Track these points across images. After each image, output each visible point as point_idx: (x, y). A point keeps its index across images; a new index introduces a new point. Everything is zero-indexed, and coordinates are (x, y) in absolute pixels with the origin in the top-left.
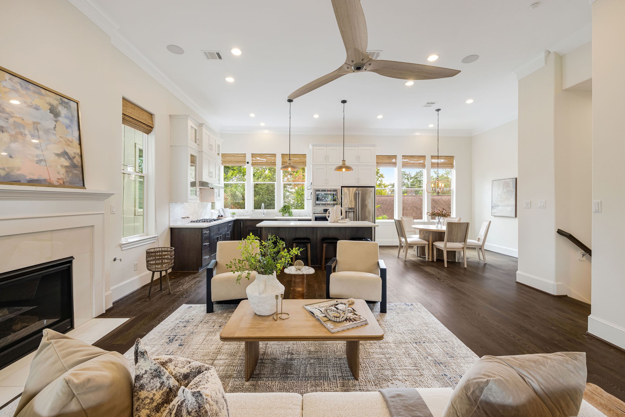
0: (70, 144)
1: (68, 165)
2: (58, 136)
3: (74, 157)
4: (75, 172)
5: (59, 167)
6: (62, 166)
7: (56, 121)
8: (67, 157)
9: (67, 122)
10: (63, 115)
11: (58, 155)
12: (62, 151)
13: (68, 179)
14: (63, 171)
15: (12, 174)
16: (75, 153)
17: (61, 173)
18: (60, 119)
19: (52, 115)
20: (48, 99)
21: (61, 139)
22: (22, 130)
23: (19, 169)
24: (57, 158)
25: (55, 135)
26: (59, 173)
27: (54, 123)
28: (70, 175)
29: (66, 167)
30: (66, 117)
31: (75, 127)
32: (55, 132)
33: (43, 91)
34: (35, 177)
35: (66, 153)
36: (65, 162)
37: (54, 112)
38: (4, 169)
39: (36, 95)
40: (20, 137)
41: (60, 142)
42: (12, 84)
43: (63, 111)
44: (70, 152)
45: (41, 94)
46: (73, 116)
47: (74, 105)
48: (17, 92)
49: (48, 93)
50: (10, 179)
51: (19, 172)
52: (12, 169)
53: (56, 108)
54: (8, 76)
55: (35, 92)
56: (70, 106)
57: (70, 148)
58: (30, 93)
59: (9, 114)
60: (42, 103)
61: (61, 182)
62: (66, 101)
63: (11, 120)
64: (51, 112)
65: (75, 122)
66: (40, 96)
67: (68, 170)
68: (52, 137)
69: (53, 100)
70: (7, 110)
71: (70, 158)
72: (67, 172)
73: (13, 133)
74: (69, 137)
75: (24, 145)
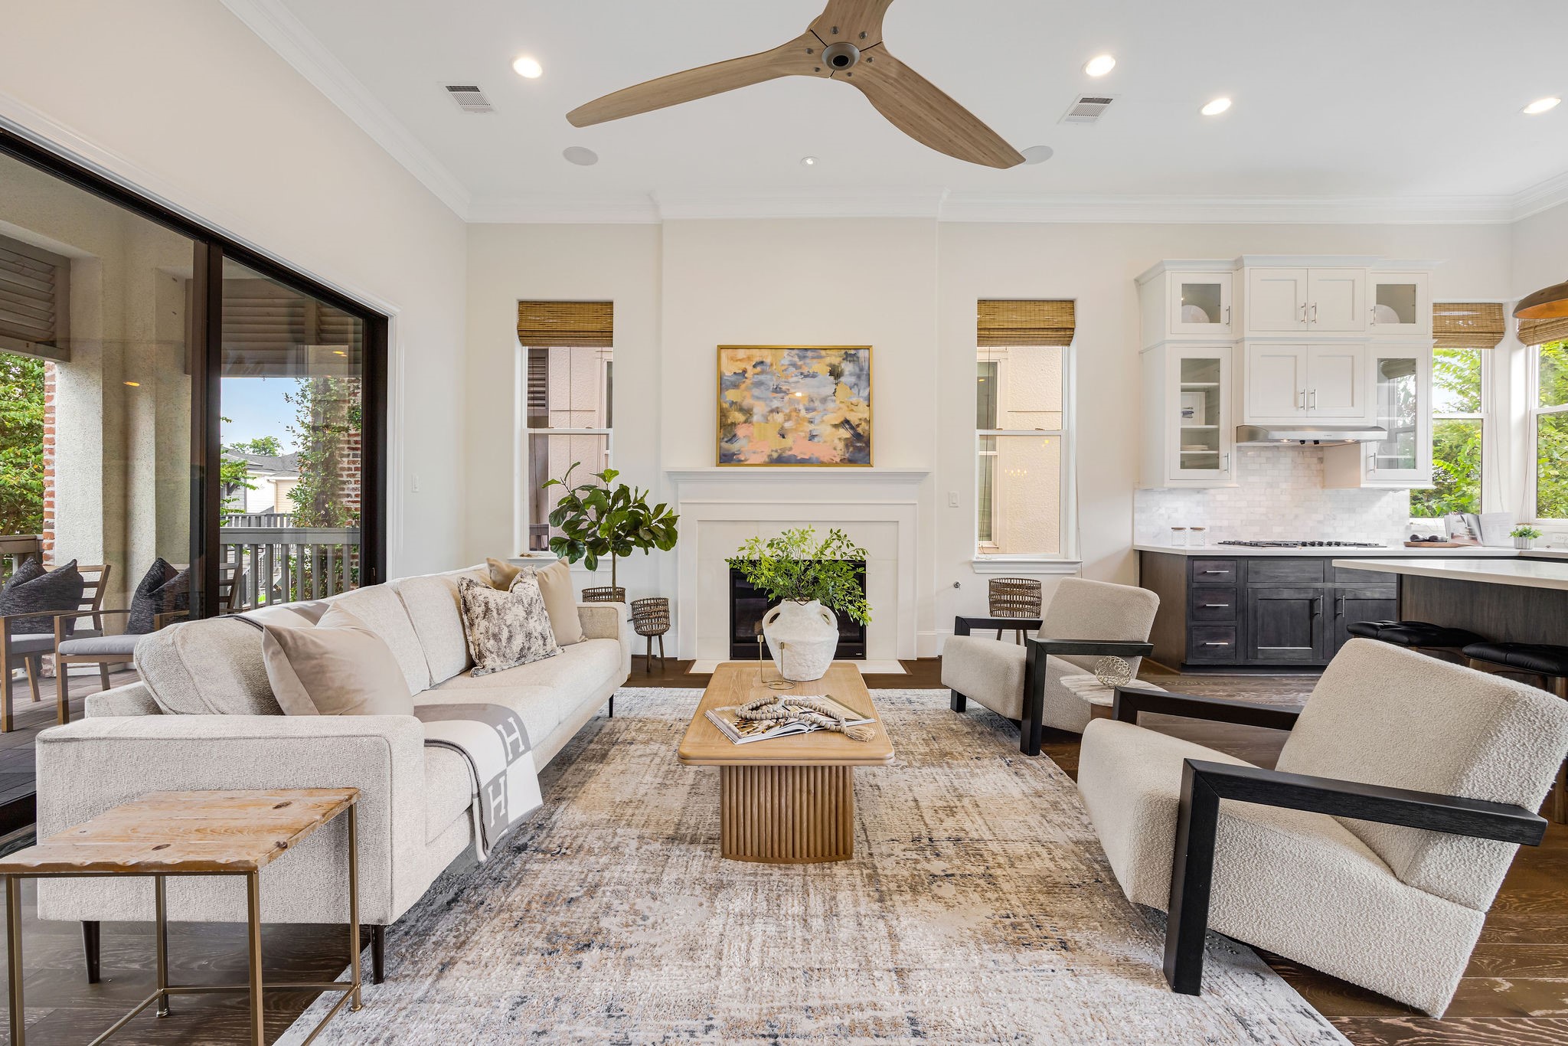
0: (854, 408)
1: (848, 437)
2: (838, 402)
3: (858, 426)
4: (858, 445)
5: (837, 441)
6: (840, 439)
7: (836, 384)
8: (847, 426)
9: (853, 380)
10: (846, 373)
11: (836, 426)
12: (842, 419)
13: (847, 455)
14: (841, 445)
15: (784, 455)
16: (860, 419)
17: (838, 448)
18: (842, 379)
19: (832, 378)
20: (828, 360)
21: (842, 405)
22: (797, 406)
23: (791, 449)
24: (834, 429)
25: (834, 401)
26: (835, 449)
27: (834, 386)
28: (851, 449)
29: (846, 439)
30: (851, 374)
31: (863, 383)
32: (834, 398)
33: (823, 353)
34: (807, 457)
35: (847, 422)
36: (845, 433)
37: (835, 373)
38: (776, 451)
39: (815, 361)
40: (794, 414)
41: (840, 409)
42: (790, 358)
43: (848, 368)
44: (854, 418)
45: (820, 357)
46: (861, 370)
47: (862, 354)
48: (794, 365)
49: (828, 352)
50: (780, 460)
51: (790, 453)
52: (784, 450)
53: (838, 367)
54: (786, 352)
55: (813, 358)
56: (858, 358)
57: (853, 413)
58: (808, 361)
59: (785, 392)
60: (821, 367)
61: (838, 460)
62: (853, 352)
63: (787, 398)
64: (831, 373)
65: (864, 376)
66: (819, 360)
67: (848, 444)
68: (830, 405)
69: (834, 359)
70: (784, 388)
71: (852, 428)
72: (847, 446)
73: (787, 411)
74: (854, 400)
75: (798, 423)
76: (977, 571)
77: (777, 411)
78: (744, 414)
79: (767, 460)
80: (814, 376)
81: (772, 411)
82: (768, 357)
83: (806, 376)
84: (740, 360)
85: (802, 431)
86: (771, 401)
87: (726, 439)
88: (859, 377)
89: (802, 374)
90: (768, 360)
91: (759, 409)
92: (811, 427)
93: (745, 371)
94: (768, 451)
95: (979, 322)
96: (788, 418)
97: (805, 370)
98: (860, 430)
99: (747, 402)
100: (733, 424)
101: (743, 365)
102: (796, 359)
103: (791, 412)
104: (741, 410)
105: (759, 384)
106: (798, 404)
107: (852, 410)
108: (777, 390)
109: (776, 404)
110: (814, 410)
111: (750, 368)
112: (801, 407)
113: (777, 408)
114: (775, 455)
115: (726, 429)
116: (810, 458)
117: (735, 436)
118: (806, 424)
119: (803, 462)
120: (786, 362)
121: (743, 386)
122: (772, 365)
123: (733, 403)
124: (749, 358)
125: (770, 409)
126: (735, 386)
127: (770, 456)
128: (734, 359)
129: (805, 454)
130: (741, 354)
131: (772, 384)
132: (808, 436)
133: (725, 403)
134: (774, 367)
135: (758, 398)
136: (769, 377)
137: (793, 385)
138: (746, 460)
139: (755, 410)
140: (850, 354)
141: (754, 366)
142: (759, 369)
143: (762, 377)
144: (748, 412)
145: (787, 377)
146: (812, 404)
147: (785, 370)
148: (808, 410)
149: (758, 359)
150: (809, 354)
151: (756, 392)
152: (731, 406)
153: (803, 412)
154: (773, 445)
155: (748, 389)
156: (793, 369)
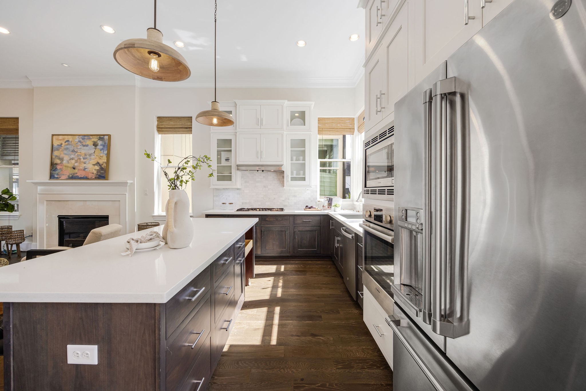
0: (101, 158)
1: (98, 169)
2: (95, 156)
3: (102, 165)
4: (102, 172)
5: (94, 171)
6: (95, 170)
7: (95, 149)
8: (98, 165)
9: (101, 147)
10: (99, 145)
11: (94, 165)
12: (96, 162)
13: (97, 176)
15: (74, 176)
16: (103, 162)
17: (94, 173)
18: (98, 147)
19: (94, 147)
20: (93, 140)
21: (97, 157)
23: (77, 173)
24: (93, 166)
25: (94, 155)
27: (94, 150)
28: (99, 173)
30: (101, 145)
31: (105, 148)
32: (94, 154)
33: (91, 137)
34: (82, 176)
35: (98, 163)
36: (97, 168)
37: (95, 145)
38: (71, 174)
39: (88, 140)
40: (79, 160)
41: (96, 158)
42: (79, 139)
43: (100, 143)
44: (101, 162)
45: (90, 139)
46: (105, 143)
47: (106, 138)
48: (80, 141)
49: (93, 137)
50: (73, 177)
51: (76, 175)
52: (74, 174)
53: (96, 142)
54: (77, 137)
55: (87, 139)
56: (104, 139)
57: (101, 160)
58: (85, 140)
59: (76, 152)
60: (90, 143)
61: (94, 177)
62: (102, 137)
63: (76, 154)
64: (94, 145)
65: (107, 146)
66: (90, 140)
67: (98, 171)
68: (93, 157)
69: (95, 139)
70: (76, 150)
71: (100, 165)
72: (97, 172)
73: (76, 159)
74: (102, 155)
75: (80, 163)
76: (155, 219)
77: (72, 159)
79: (68, 178)
80: (87, 146)
82: (70, 138)
83: (84, 146)
84: (60, 140)
85: (81, 167)
86: (71, 155)
87: (53, 170)
88: (104, 146)
89: (83, 145)
90: (70, 140)
91: (66, 158)
92: (85, 165)
93: (62, 144)
94: (68, 174)
95: (158, 125)
96: (76, 162)
97: (84, 144)
98: (103, 166)
99: (62, 156)
100: (56, 164)
101: (61, 142)
102: (81, 139)
103: (77, 159)
104: (59, 159)
105: (67, 149)
106: (81, 156)
107: (100, 159)
108: (73, 151)
109: (72, 156)
110: (86, 158)
111: (63, 143)
112: (82, 158)
114: (71, 176)
115: (53, 166)
116: (84, 177)
117: (56, 168)
118: (83, 164)
119: (81, 178)
120: (77, 140)
121: (61, 150)
122: (72, 142)
123: (56, 156)
124: (63, 139)
125: (70, 158)
126: (58, 150)
127: (69, 176)
128: (58, 140)
129: (82, 175)
130: (61, 137)
131: (71, 149)
132: (83, 168)
133: (54, 156)
134: (73, 142)
135: (66, 154)
136: (70, 146)
137: (79, 149)
138: (60, 178)
139: (65, 159)
140: (101, 137)
141: (65, 142)
142: (67, 143)
143: (68, 146)
144: (62, 159)
145: (77, 146)
147: (77, 144)
148: (84, 159)
149: (67, 139)
150: (86, 137)
151: (65, 152)
152: (56, 157)
153: (82, 159)
154: (69, 172)
155: (62, 151)
156: (79, 143)
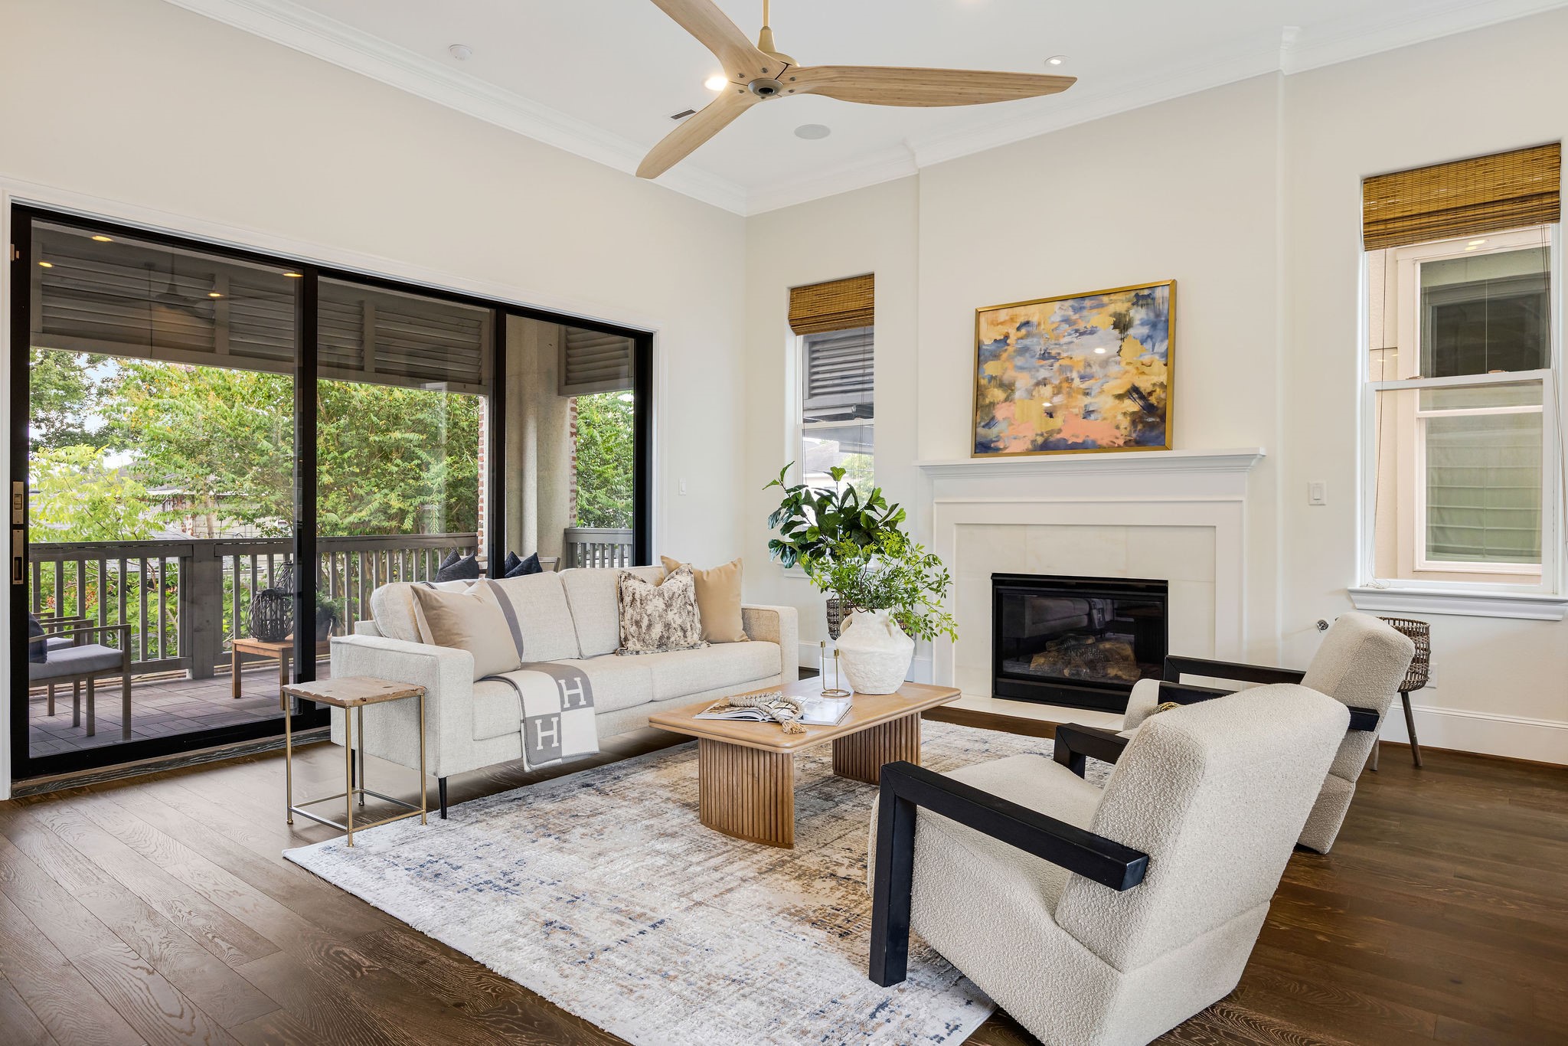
0: (1146, 369)
1: (1135, 410)
2: (1123, 364)
3: (1150, 394)
4: (1150, 420)
5: (1120, 417)
6: (1125, 414)
7: (1122, 339)
8: (1135, 396)
9: (1145, 330)
10: (1137, 322)
11: (1120, 397)
12: (1129, 386)
13: (1134, 435)
14: (1125, 423)
15: (1051, 439)
16: (1154, 385)
17: (1122, 427)
18: (1131, 332)
19: (1117, 331)
20: (1113, 308)
21: (1129, 368)
22: (1069, 375)
23: (1060, 431)
24: (1117, 401)
25: (1119, 363)
26: (1118, 427)
27: (1119, 343)
28: (1140, 427)
29: (1134, 413)
30: (1143, 324)
31: (1160, 334)
32: (1118, 358)
33: (1105, 299)
34: (1080, 441)
35: (1135, 390)
36: (1132, 406)
37: (1122, 325)
38: (1042, 435)
39: (1095, 311)
40: (1065, 385)
41: (1127, 372)
42: (1063, 313)
43: (1138, 315)
44: (1145, 385)
45: (1102, 305)
46: (1158, 315)
47: (1159, 293)
48: (1066, 320)
49: (1113, 297)
50: (1047, 446)
51: (1059, 436)
52: (1051, 433)
53: (1125, 316)
54: (1057, 305)
55: (1092, 308)
56: (1153, 299)
57: (1145, 377)
58: (1085, 313)
59: (1054, 358)
60: (1100, 319)
61: (1121, 442)
62: (1146, 292)
63: (1056, 365)
64: (1116, 326)
65: (1163, 325)
66: (1100, 310)
67: (1136, 419)
68: (1114, 369)
69: (1120, 305)
70: (1054, 352)
71: (1142, 397)
72: (1134, 423)
73: (1056, 382)
74: (1146, 359)
75: (1069, 395)
76: (1358, 606)
77: (1044, 382)
78: (1005, 391)
79: (1030, 447)
80: (1092, 332)
81: (1038, 384)
82: (1034, 314)
83: (1082, 334)
84: (1002, 323)
85: (1075, 407)
86: (1038, 371)
87: (983, 424)
88: (1154, 326)
89: (1076, 331)
90: (1034, 320)
91: (1023, 382)
92: (1087, 400)
93: (1007, 337)
94: (1031, 436)
95: (1367, 213)
96: (1058, 391)
97: (1081, 326)
98: (1153, 400)
99: (1009, 375)
100: (992, 405)
101: (1004, 329)
102: (1070, 313)
103: (1061, 383)
104: (1002, 385)
105: (1023, 351)
106: (1071, 371)
107: (1143, 373)
108: (1045, 356)
109: (1043, 374)
110: (1091, 377)
111: (1012, 332)
112: (1075, 375)
113: (1045, 379)
114: (1040, 440)
115: (982, 410)
116: (1084, 442)
117: (993, 418)
118: (1080, 397)
119: (1074, 448)
120: (1057, 318)
121: (1004, 356)
122: (1039, 324)
123: (992, 378)
124: (1012, 320)
125: (1035, 381)
126: (995, 356)
127: (1033, 442)
128: (995, 323)
129: (1077, 437)
130: (1003, 315)
131: (1038, 349)
132: (1082, 412)
133: (984, 378)
134: (1042, 327)
135: (1021, 368)
136: (1035, 340)
137: (1064, 347)
138: (1005, 448)
139: (1018, 385)
140: (1142, 296)
141: (1018, 329)
142: (1023, 331)
143: (1027, 342)
144: (1008, 387)
145: (1057, 338)
146: (1088, 370)
147: (1056, 329)
148: (1082, 378)
149: (1022, 319)
150: (1087, 303)
151: (1019, 361)
152: (990, 382)
153: (1077, 382)
154: (1035, 427)
155: (1010, 358)
156: (1065, 326)
